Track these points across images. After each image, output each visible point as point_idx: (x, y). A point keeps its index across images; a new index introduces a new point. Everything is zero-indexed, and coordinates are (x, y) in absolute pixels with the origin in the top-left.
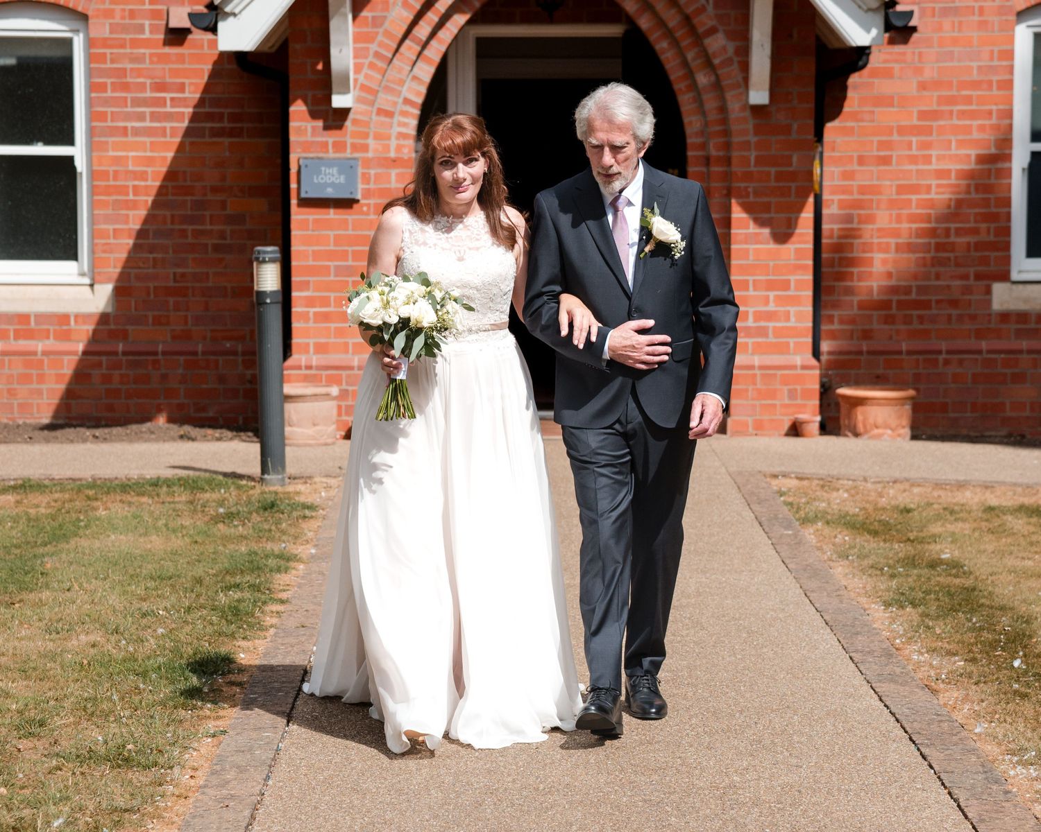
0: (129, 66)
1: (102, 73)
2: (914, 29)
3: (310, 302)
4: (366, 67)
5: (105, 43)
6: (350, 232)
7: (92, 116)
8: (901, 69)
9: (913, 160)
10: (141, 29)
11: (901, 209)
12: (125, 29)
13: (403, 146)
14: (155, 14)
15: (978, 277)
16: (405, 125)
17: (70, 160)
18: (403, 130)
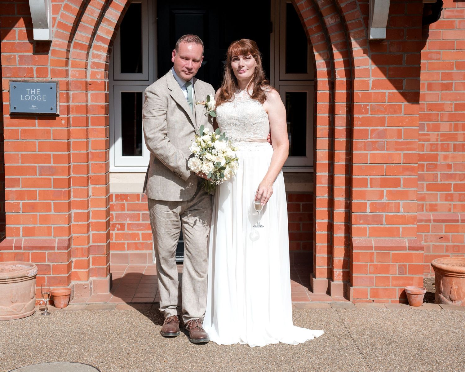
3: (20, 195)
4: (62, 9)
6: (52, 140)
8: (460, 22)
11: (459, 121)
13: (97, 73)
16: (98, 56)
18: (97, 60)
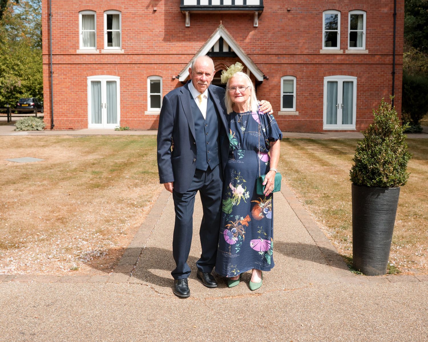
0: (167, 83)
1: (164, 84)
2: (268, 79)
5: (164, 80)
7: (163, 90)
8: (267, 84)
9: (268, 95)
10: (169, 78)
12: (167, 78)
14: (171, 77)
15: (277, 111)
17: (159, 96)
